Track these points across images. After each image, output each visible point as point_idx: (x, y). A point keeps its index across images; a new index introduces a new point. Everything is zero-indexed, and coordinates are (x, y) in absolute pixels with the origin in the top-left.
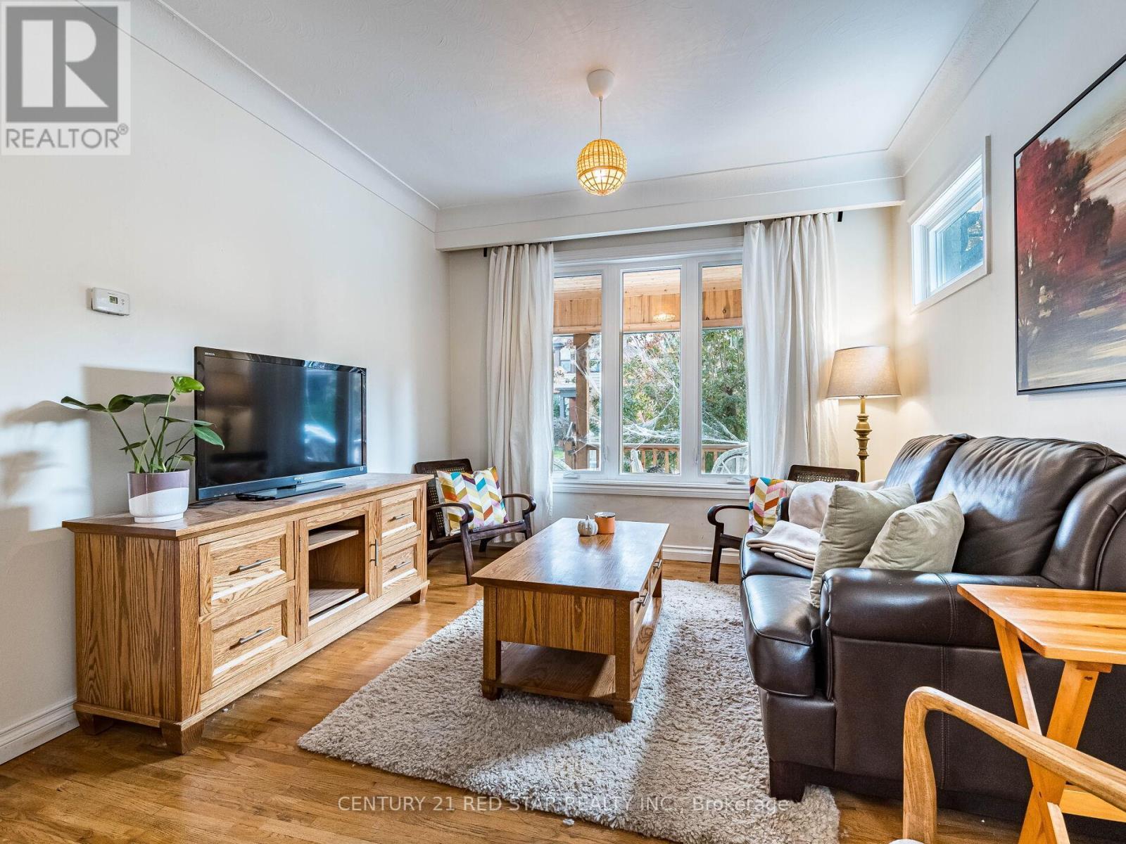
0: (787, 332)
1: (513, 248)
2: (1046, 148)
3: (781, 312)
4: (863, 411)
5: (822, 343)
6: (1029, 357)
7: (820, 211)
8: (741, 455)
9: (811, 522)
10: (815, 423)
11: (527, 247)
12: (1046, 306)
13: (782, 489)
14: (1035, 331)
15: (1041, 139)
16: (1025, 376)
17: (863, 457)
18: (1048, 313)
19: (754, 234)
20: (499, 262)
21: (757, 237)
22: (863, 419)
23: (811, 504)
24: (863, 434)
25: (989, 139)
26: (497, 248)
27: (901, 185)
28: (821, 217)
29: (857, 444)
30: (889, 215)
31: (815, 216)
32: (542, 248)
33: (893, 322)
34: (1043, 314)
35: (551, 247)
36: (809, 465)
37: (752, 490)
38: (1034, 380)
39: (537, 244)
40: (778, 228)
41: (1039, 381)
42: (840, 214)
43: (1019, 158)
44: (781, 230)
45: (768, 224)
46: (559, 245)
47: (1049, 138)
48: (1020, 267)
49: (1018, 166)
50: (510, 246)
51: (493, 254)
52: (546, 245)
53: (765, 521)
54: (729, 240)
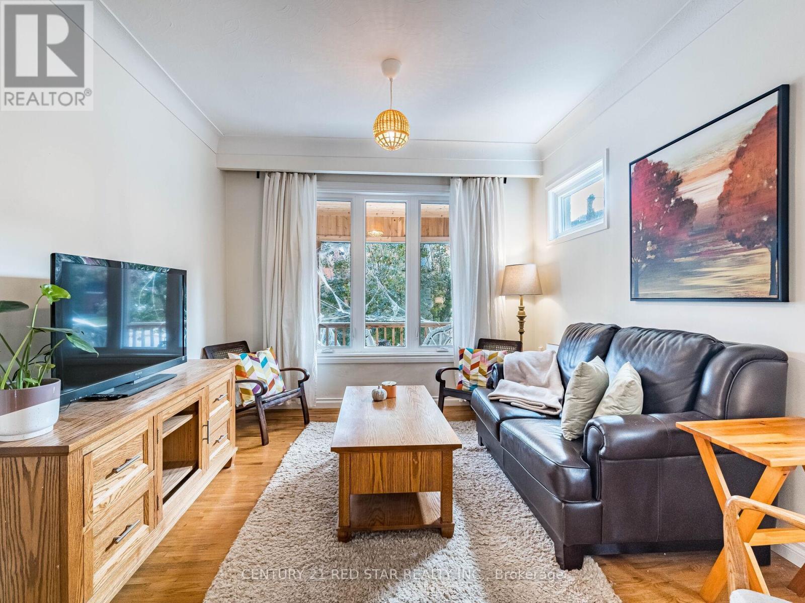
0: (477, 251)
1: (285, 174)
2: (652, 164)
3: (473, 238)
4: (521, 304)
5: (498, 260)
6: (639, 280)
7: (496, 176)
8: (442, 331)
9: (519, 379)
10: (494, 311)
11: (296, 175)
12: (652, 253)
13: (482, 356)
14: (644, 266)
15: (649, 158)
16: (637, 290)
17: (521, 333)
18: (653, 257)
19: (457, 185)
20: (272, 185)
21: (459, 187)
22: (522, 309)
23: (518, 368)
24: (521, 318)
25: (608, 150)
26: (270, 173)
27: (541, 166)
28: (497, 179)
29: (518, 325)
30: (531, 183)
31: (493, 178)
32: (308, 177)
33: (533, 249)
34: (649, 257)
35: (315, 177)
36: (490, 338)
37: (461, 357)
38: (642, 293)
39: (304, 174)
40: (471, 183)
41: (647, 294)
42: (505, 179)
43: (633, 166)
44: (473, 185)
45: (465, 179)
46: (320, 176)
47: (654, 159)
48: (633, 228)
49: (632, 171)
50: (282, 173)
51: (267, 177)
52: (311, 175)
53: (471, 377)
54: (440, 187)
